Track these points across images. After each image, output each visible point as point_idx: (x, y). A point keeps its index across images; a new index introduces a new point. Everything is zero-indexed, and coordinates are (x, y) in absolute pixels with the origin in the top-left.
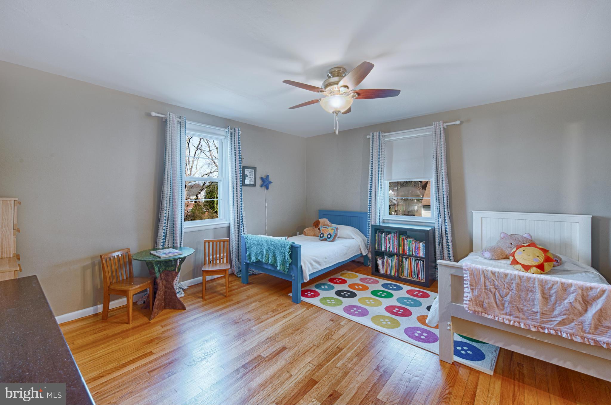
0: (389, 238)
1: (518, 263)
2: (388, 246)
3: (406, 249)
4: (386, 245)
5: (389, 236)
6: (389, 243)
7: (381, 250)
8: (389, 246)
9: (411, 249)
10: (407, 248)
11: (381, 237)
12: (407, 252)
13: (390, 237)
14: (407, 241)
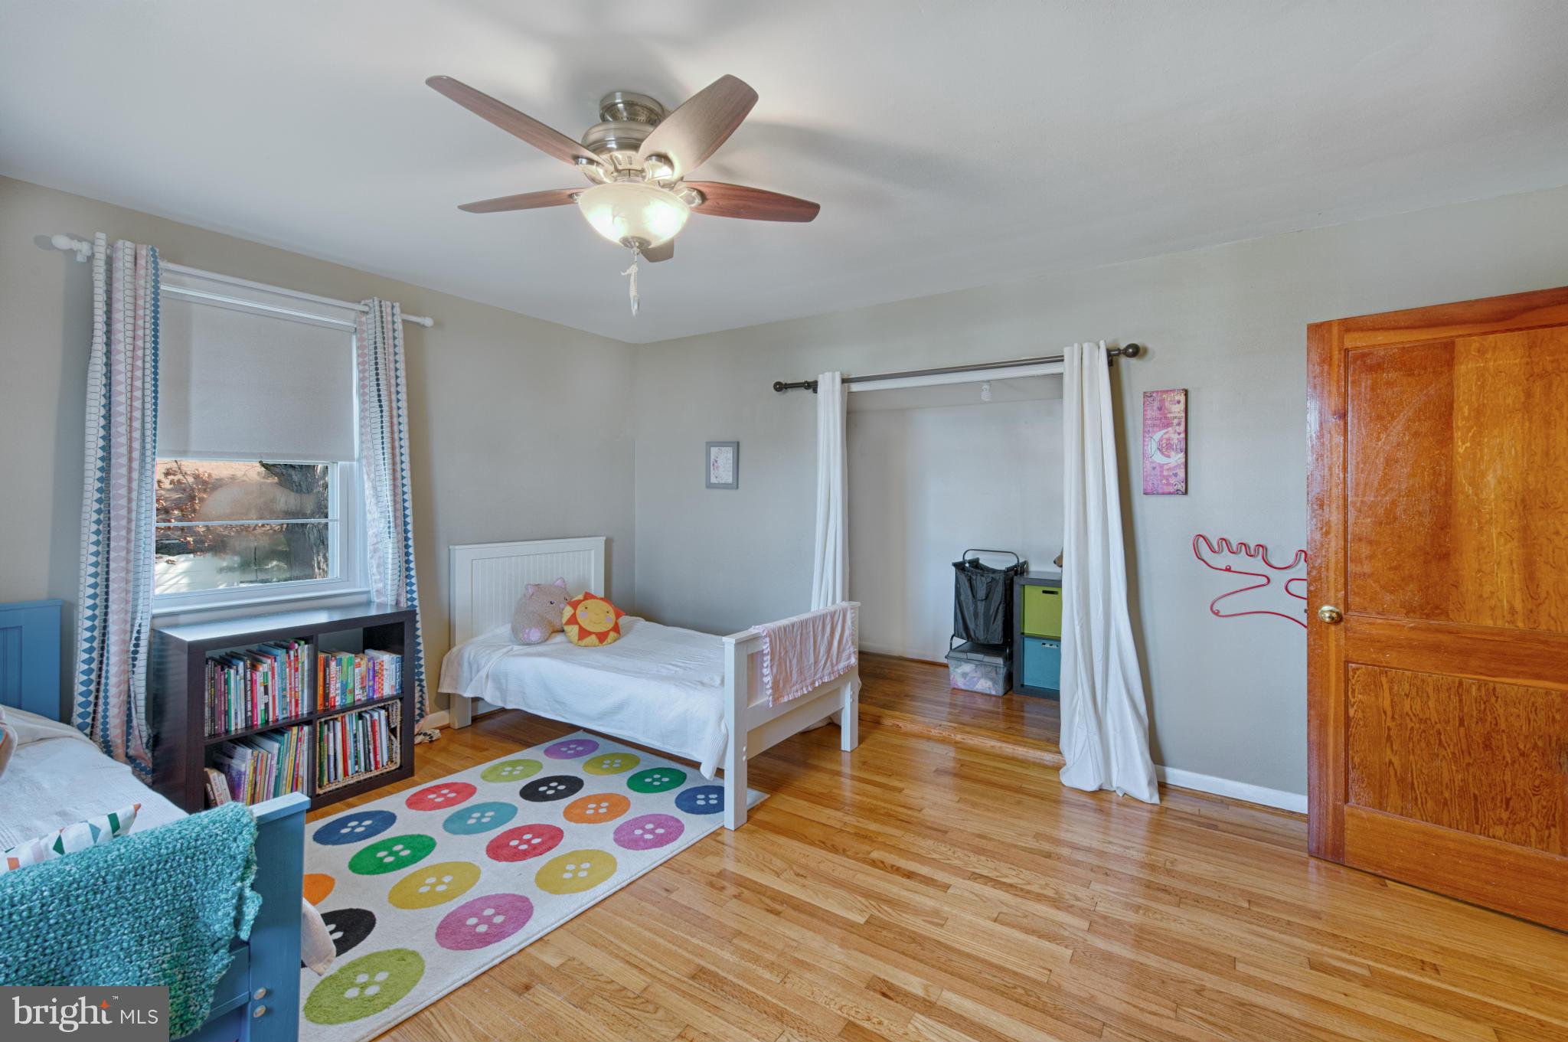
0: (265, 674)
1: (590, 633)
2: (261, 707)
3: (335, 690)
4: (254, 706)
5: (264, 668)
6: (266, 692)
7: (227, 731)
8: (267, 705)
9: (350, 686)
10: (338, 685)
11: (227, 682)
12: (338, 698)
13: (273, 669)
14: (339, 663)
